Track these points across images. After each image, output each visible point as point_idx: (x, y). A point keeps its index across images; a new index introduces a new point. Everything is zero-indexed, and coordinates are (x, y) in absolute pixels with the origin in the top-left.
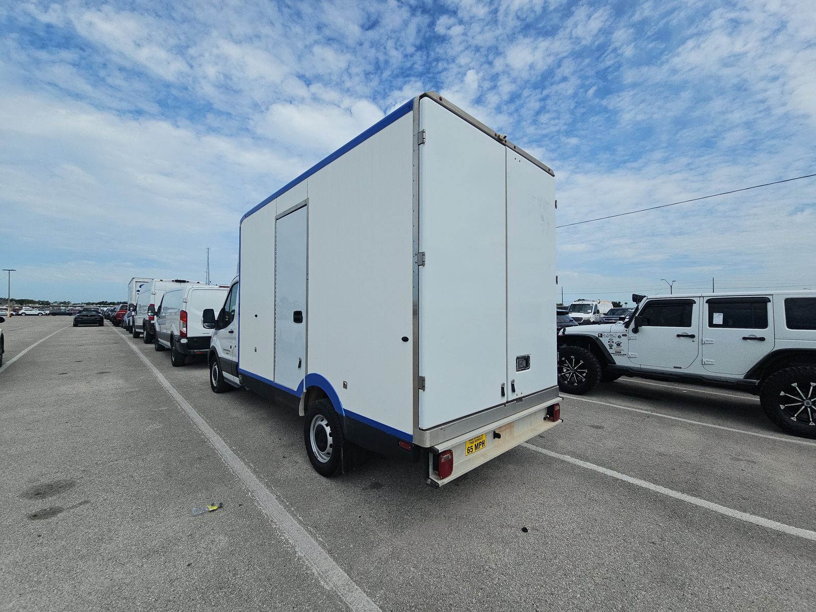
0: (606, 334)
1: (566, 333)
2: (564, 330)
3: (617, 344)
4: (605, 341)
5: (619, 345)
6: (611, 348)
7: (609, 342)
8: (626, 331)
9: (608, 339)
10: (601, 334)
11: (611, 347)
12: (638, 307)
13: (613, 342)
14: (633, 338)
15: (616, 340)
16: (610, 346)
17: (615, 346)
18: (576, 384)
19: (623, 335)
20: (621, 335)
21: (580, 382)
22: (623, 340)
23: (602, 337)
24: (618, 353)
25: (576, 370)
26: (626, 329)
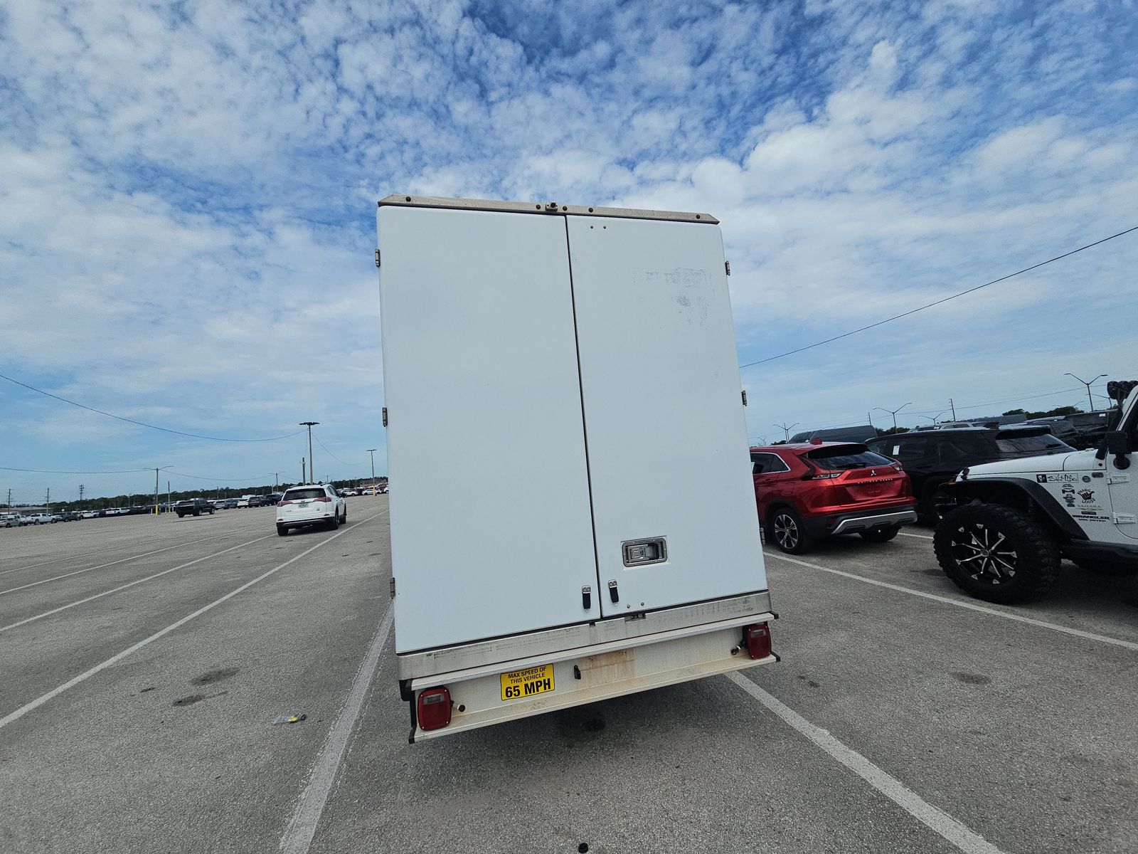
0: (1054, 475)
1: (969, 477)
2: (966, 473)
3: (1083, 496)
4: (1054, 489)
5: (1087, 497)
6: (1071, 505)
7: (1064, 492)
8: (1100, 465)
9: (1060, 486)
10: (1044, 476)
11: (1070, 502)
12: (1120, 407)
13: (1073, 491)
14: (1119, 480)
15: (1079, 486)
16: (1068, 501)
17: (1078, 500)
18: (996, 582)
19: (1095, 475)
20: (1090, 476)
21: (1005, 577)
22: (1095, 486)
23: (1045, 481)
24: (1090, 515)
25: (994, 553)
26: (1100, 461)
